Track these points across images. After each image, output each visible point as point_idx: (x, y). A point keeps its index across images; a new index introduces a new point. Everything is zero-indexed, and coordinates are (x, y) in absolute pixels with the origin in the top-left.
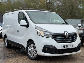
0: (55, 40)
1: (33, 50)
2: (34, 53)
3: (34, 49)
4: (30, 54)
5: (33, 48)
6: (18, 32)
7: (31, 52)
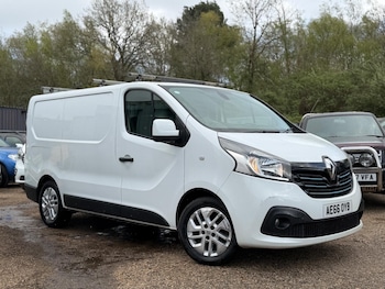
0: (303, 188)
1: (212, 228)
2: (215, 239)
3: (215, 226)
4: (199, 245)
5: (210, 223)
6: (128, 163)
7: (201, 235)
